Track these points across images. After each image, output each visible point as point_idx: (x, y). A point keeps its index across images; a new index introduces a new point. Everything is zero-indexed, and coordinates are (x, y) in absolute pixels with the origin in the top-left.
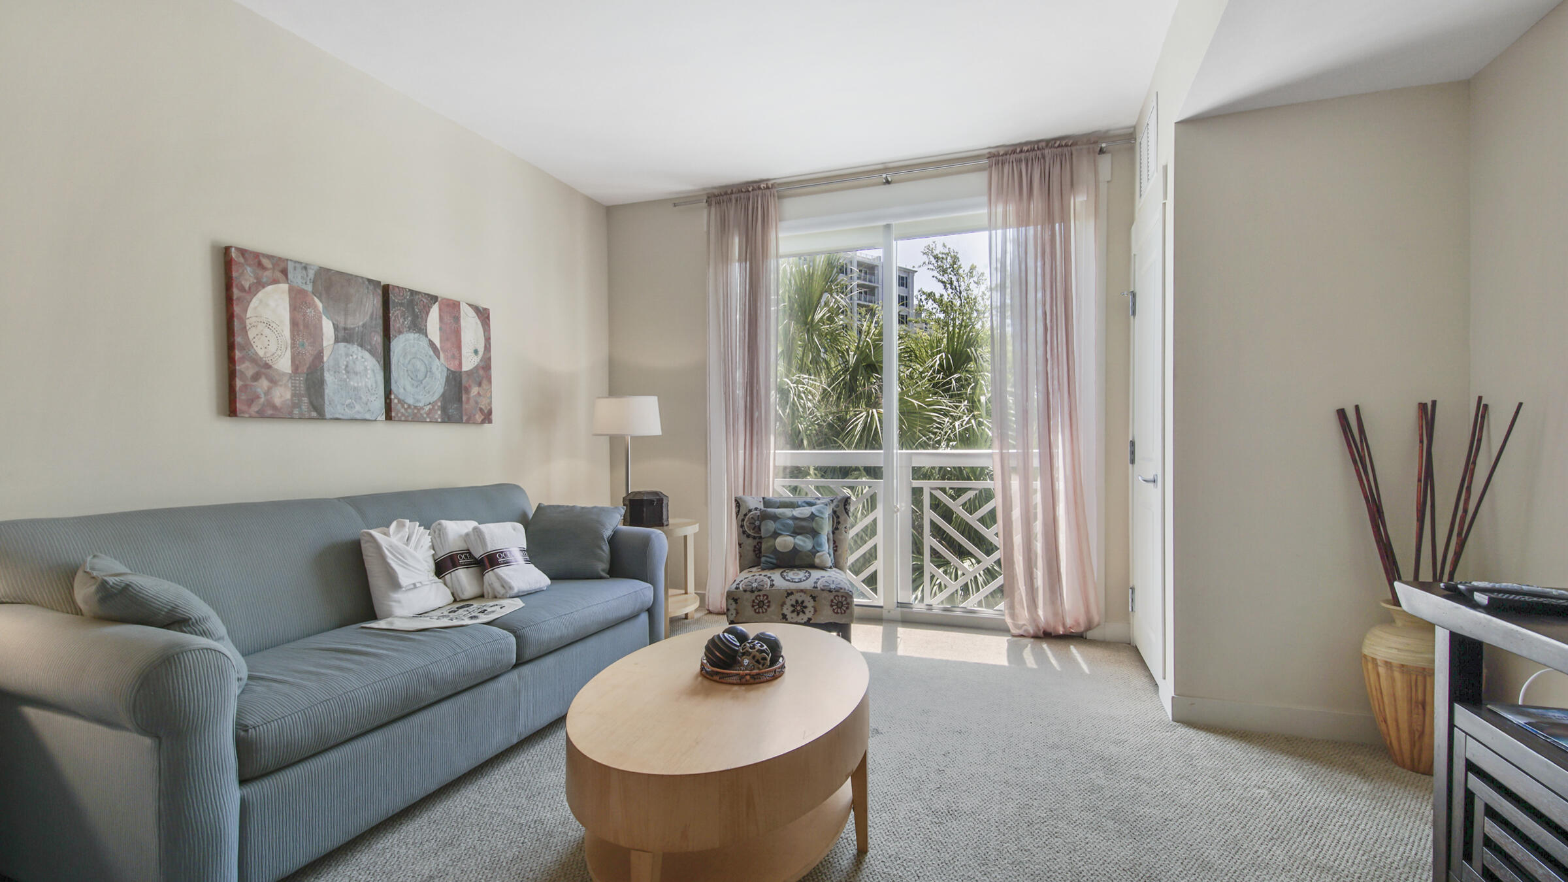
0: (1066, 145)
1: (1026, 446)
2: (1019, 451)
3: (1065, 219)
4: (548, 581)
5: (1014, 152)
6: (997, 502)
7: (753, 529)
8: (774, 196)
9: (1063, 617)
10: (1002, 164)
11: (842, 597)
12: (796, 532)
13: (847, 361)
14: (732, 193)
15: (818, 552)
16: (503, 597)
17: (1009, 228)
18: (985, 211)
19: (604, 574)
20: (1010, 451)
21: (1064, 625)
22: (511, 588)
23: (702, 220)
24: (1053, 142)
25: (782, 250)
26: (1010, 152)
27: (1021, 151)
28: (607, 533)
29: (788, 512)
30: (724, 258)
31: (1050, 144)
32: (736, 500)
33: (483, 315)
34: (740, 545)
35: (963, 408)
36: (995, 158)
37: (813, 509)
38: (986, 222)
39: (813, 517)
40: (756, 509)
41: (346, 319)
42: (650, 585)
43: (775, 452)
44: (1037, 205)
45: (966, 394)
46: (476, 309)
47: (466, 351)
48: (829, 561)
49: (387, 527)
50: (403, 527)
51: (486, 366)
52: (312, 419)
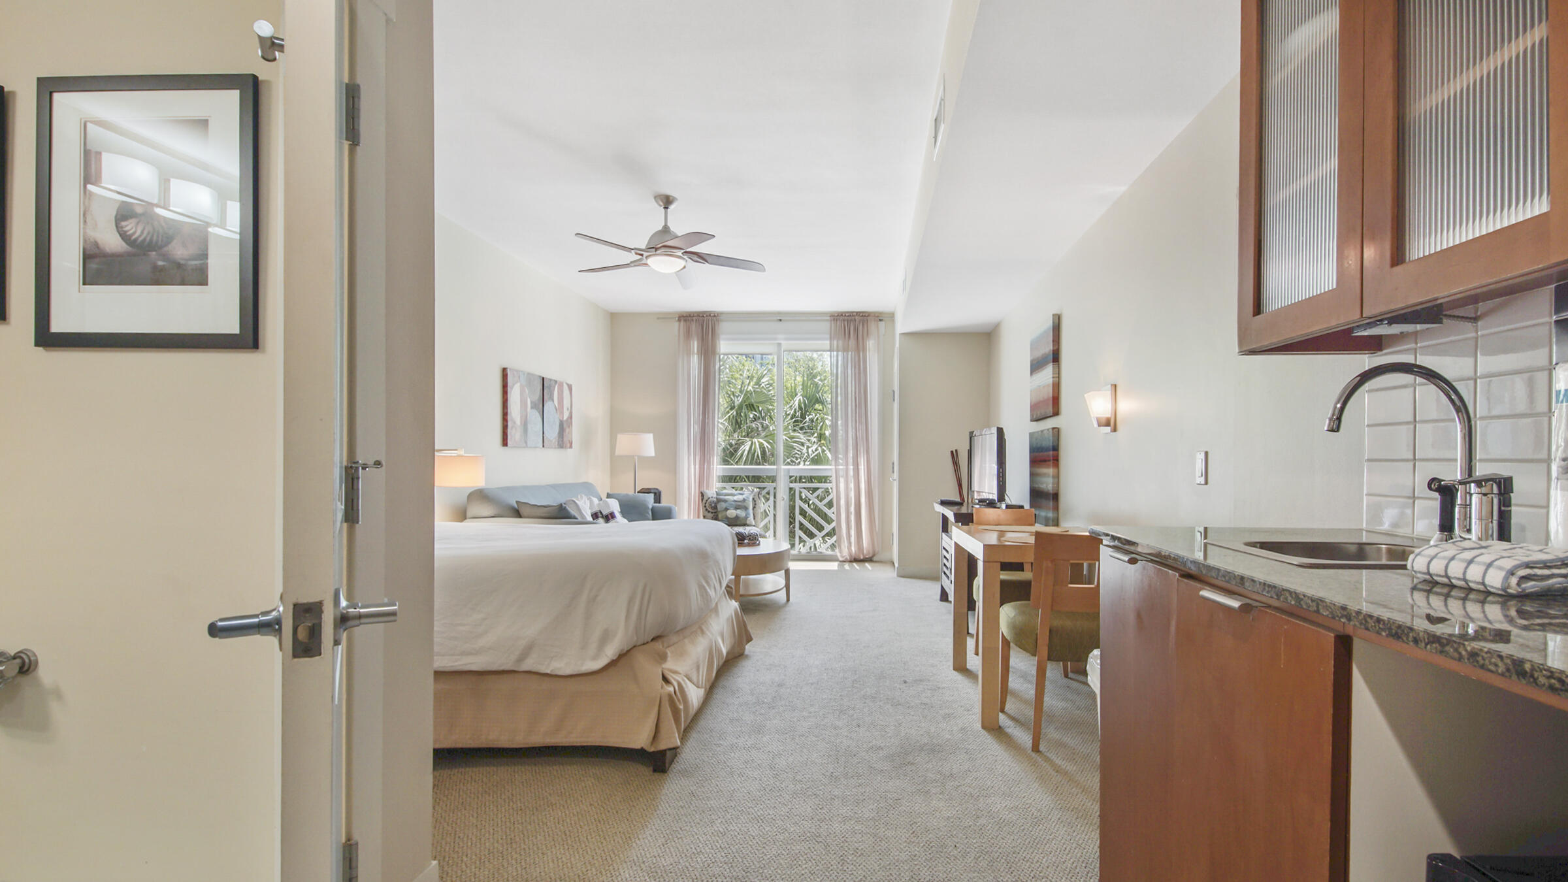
0: (865, 316)
1: (847, 464)
2: (844, 467)
3: (864, 350)
5: (842, 315)
6: (833, 496)
7: (712, 508)
8: (718, 321)
9: (863, 551)
10: (836, 320)
12: (736, 508)
14: (694, 316)
15: (748, 518)
17: (840, 352)
18: (828, 342)
20: (839, 467)
21: (863, 555)
23: (675, 327)
25: (723, 351)
26: (839, 315)
27: (845, 316)
28: (650, 507)
29: (731, 498)
30: (689, 353)
31: (858, 314)
32: (700, 493)
36: (833, 317)
37: (744, 496)
38: (828, 348)
39: (744, 500)
40: (710, 497)
44: (852, 342)
47: (565, 409)
49: (577, 497)
50: (582, 497)
51: (571, 417)
52: (524, 447)
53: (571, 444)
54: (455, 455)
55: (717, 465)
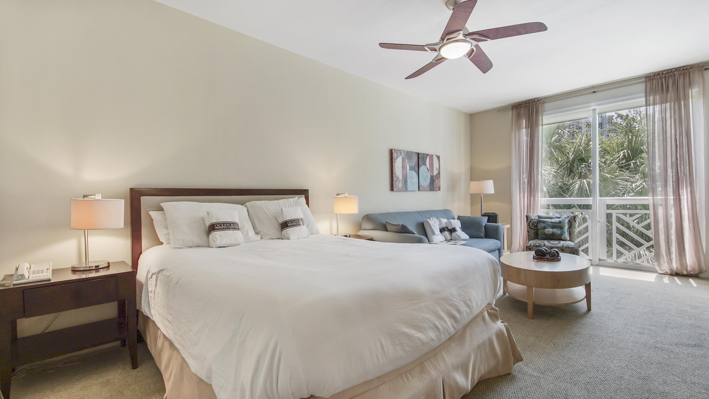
0: (686, 69)
1: (666, 194)
2: (663, 197)
3: (686, 98)
4: (469, 237)
5: (658, 74)
6: (651, 220)
7: (534, 226)
8: (541, 103)
9: (686, 267)
10: (652, 80)
11: (575, 250)
12: (553, 227)
13: (568, 157)
14: (522, 104)
15: (563, 235)
16: (458, 240)
17: (657, 105)
18: (644, 99)
19: (484, 237)
20: (658, 197)
21: (687, 270)
22: (460, 238)
23: (510, 114)
24: (680, 68)
25: (544, 123)
26: (656, 75)
27: (662, 74)
28: (484, 225)
29: (549, 220)
30: (519, 128)
31: (678, 70)
32: (526, 216)
33: (438, 158)
34: (528, 232)
35: (638, 177)
36: (649, 78)
37: (560, 219)
38: (644, 103)
39: (560, 222)
40: (535, 219)
41: (411, 164)
42: (499, 241)
43: (541, 199)
44: (671, 94)
45: (640, 170)
46: (437, 156)
47: (435, 169)
48: (568, 239)
49: (430, 219)
50: (433, 219)
51: (439, 173)
52: (405, 191)
53: (440, 188)
54: (344, 196)
55: (541, 198)
